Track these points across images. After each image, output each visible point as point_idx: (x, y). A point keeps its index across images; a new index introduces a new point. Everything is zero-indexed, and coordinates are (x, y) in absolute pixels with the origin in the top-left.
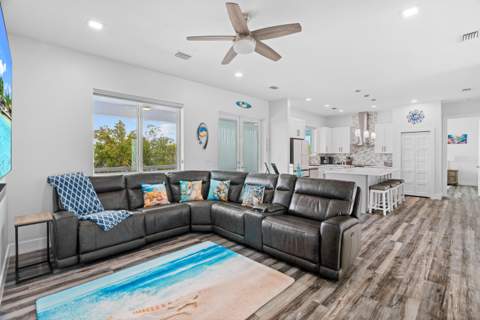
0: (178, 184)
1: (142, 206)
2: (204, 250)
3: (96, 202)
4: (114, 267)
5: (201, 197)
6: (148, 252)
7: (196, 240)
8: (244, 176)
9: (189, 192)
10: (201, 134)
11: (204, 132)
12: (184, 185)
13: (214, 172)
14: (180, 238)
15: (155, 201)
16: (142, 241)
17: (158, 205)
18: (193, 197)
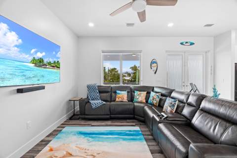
0: (134, 92)
1: (114, 101)
2: (130, 131)
3: (98, 96)
4: (93, 124)
5: (144, 101)
6: (109, 123)
7: (134, 124)
8: (172, 91)
9: (137, 97)
10: (152, 65)
11: (155, 65)
12: (137, 93)
13: (156, 87)
14: (128, 121)
15: (120, 100)
16: (108, 116)
17: (122, 101)
18: (140, 100)
